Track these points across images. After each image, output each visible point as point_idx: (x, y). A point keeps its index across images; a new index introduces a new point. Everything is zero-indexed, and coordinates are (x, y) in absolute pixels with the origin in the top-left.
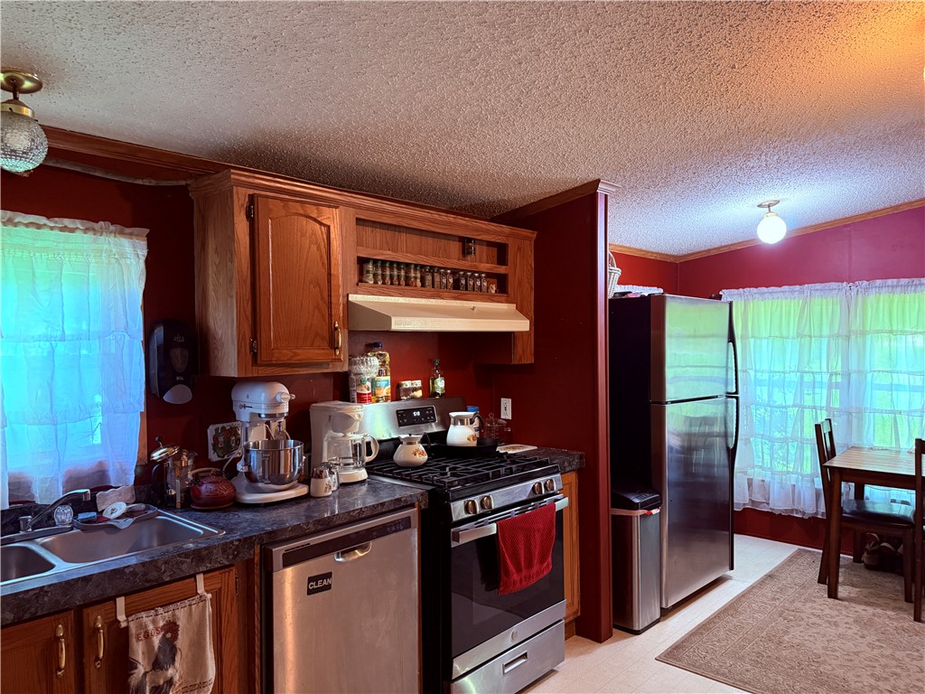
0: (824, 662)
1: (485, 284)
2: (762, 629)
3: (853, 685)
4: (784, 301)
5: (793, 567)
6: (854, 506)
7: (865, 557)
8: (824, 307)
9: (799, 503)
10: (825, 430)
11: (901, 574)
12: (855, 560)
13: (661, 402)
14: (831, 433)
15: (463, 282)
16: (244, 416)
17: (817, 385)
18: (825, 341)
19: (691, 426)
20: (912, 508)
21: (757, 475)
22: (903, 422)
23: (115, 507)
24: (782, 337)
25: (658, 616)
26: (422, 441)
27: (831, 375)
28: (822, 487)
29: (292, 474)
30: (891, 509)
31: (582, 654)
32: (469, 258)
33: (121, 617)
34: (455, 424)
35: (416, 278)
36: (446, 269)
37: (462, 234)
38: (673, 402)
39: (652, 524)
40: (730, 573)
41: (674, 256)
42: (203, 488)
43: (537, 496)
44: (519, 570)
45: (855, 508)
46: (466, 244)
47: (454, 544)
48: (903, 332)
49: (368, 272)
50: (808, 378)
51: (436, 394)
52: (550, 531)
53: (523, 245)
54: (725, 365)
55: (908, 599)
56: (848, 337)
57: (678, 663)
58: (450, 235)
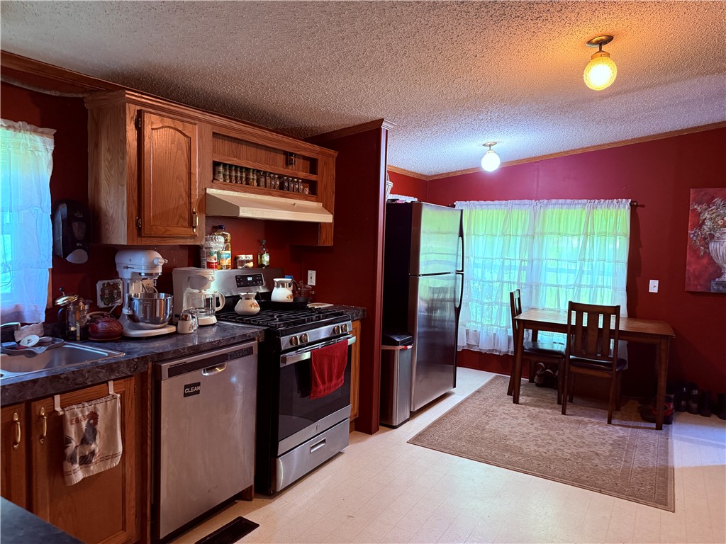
0: (510, 439)
1: (301, 187)
2: (473, 422)
3: (525, 451)
4: (495, 211)
5: (493, 386)
6: (531, 346)
7: (536, 379)
8: (520, 216)
9: (498, 346)
10: (516, 297)
11: (556, 389)
12: (530, 382)
13: (416, 275)
14: (519, 299)
15: (286, 185)
16: (126, 275)
17: (512, 268)
18: (519, 238)
19: (433, 293)
20: (565, 346)
21: (472, 326)
22: (562, 292)
23: (30, 339)
24: (492, 235)
25: (408, 417)
26: (257, 298)
27: (521, 261)
28: (512, 335)
29: (165, 317)
30: (553, 347)
31: (359, 442)
32: (290, 167)
33: (58, 409)
34: (278, 287)
35: (253, 179)
36: (275, 174)
37: (287, 149)
38: (423, 275)
39: (407, 355)
40: (453, 390)
41: (425, 176)
42: (99, 325)
43: (335, 335)
44: (324, 383)
45: (531, 347)
46: (288, 157)
47: (282, 365)
48: (567, 235)
49: (219, 172)
50: (507, 263)
51: (263, 265)
52: (344, 358)
53: (328, 160)
54: (455, 253)
55: (559, 403)
56: (533, 236)
57: (421, 444)
58: (277, 149)
